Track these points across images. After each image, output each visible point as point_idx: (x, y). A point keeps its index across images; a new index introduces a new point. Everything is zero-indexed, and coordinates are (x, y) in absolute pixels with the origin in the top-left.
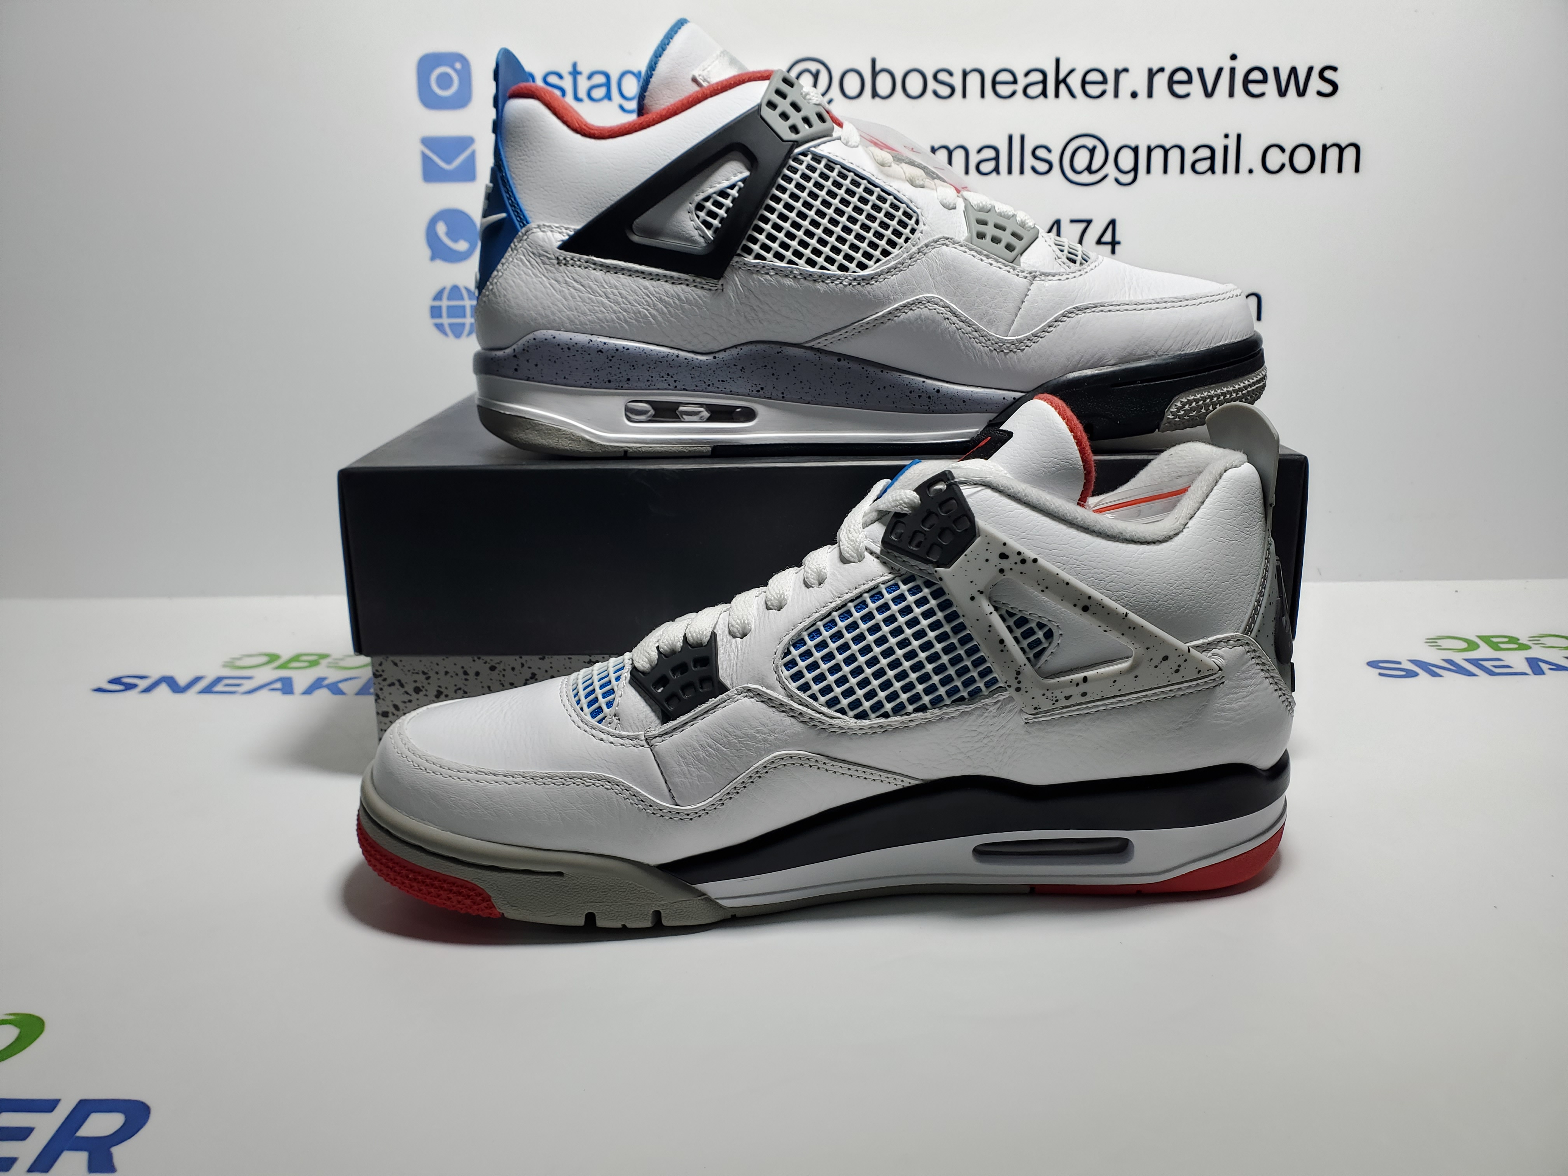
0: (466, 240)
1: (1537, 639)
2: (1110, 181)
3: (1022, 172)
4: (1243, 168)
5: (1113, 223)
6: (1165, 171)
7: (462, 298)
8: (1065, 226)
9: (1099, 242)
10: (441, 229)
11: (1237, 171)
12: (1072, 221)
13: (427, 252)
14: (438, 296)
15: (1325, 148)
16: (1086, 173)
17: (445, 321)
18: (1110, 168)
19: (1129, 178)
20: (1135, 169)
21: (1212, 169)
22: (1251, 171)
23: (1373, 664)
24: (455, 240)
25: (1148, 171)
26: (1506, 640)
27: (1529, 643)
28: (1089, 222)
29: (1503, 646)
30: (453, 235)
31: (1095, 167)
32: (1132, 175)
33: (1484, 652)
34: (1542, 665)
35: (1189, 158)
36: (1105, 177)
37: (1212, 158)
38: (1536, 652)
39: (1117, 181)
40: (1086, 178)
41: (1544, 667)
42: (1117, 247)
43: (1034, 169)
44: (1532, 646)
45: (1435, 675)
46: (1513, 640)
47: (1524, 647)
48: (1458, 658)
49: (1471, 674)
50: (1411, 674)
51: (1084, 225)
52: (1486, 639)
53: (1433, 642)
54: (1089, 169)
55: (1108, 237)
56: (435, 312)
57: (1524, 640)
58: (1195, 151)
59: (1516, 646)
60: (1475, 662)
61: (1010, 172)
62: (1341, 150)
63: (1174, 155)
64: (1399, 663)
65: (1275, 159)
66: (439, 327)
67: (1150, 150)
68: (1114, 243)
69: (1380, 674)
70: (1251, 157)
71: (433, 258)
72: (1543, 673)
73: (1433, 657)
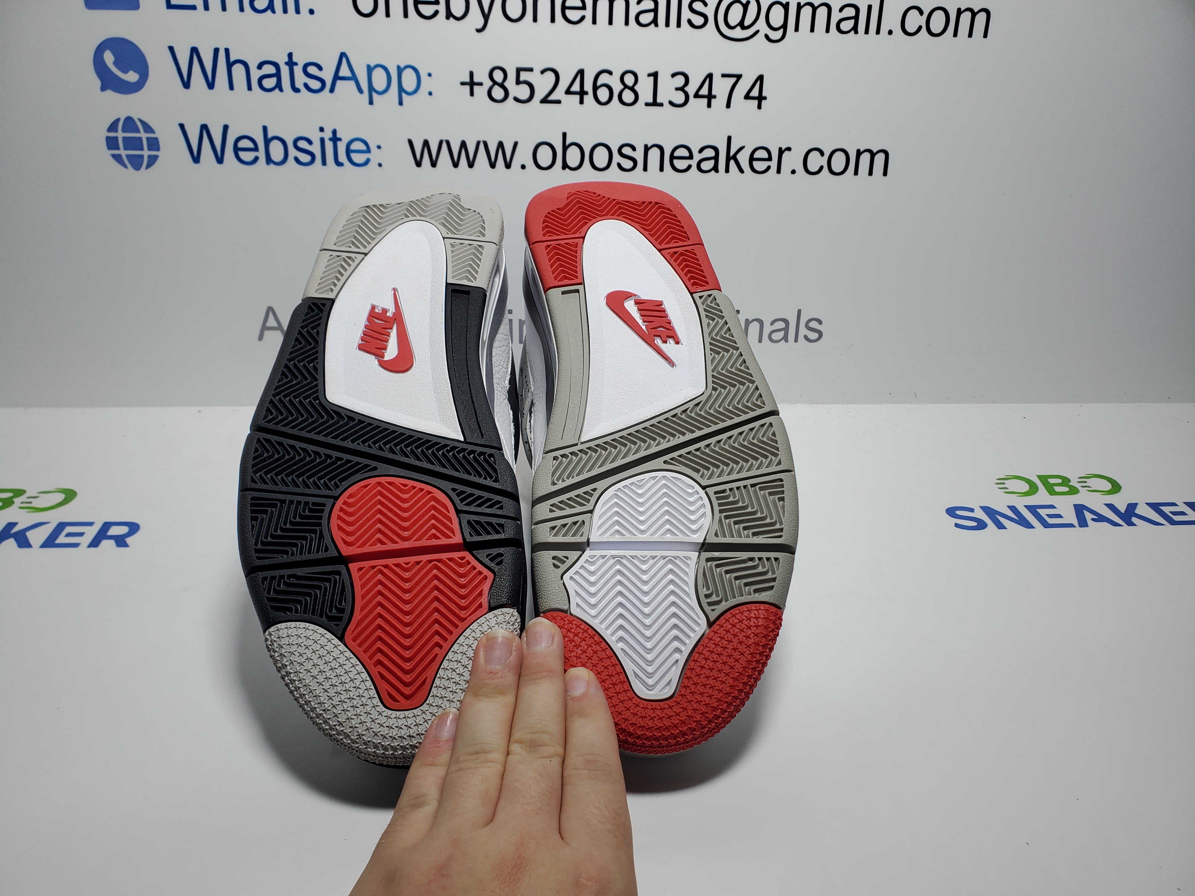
0: (135, 71)
1: (1083, 479)
2: (760, 36)
3: (679, 25)
4: (884, 29)
5: (761, 78)
6: (812, 30)
7: (139, 132)
8: (717, 79)
9: (747, 97)
10: (109, 58)
11: (878, 32)
12: (724, 76)
13: (98, 83)
14: (113, 127)
15: (959, 12)
16: (739, 28)
17: (123, 153)
18: (761, 24)
19: (778, 35)
20: (784, 26)
21: (855, 29)
22: (890, 32)
23: (951, 512)
24: (125, 72)
25: (797, 29)
26: (1060, 481)
27: (1078, 486)
28: (739, 77)
29: (1058, 489)
30: (122, 64)
31: (747, 23)
32: (780, 32)
33: (1042, 497)
34: (1086, 512)
35: (836, 16)
36: (757, 32)
37: (856, 18)
38: (1083, 498)
39: (767, 36)
40: (738, 33)
41: (1088, 516)
42: (763, 102)
43: (690, 22)
44: (1080, 488)
45: (1001, 526)
46: (1065, 481)
47: (1073, 491)
48: (1020, 503)
49: (1029, 526)
50: (981, 525)
51: (734, 79)
52: (1043, 479)
53: (1001, 481)
54: (741, 24)
55: (755, 93)
56: (111, 143)
57: (1074, 483)
58: (841, 10)
59: (1066, 489)
60: (1032, 509)
61: (667, 24)
62: (974, 14)
63: (822, 12)
64: (972, 510)
65: (914, 21)
66: (118, 158)
67: (799, 7)
68: (761, 98)
69: (957, 525)
70: (892, 20)
71: (103, 89)
72: (1087, 526)
73: (1001, 505)
